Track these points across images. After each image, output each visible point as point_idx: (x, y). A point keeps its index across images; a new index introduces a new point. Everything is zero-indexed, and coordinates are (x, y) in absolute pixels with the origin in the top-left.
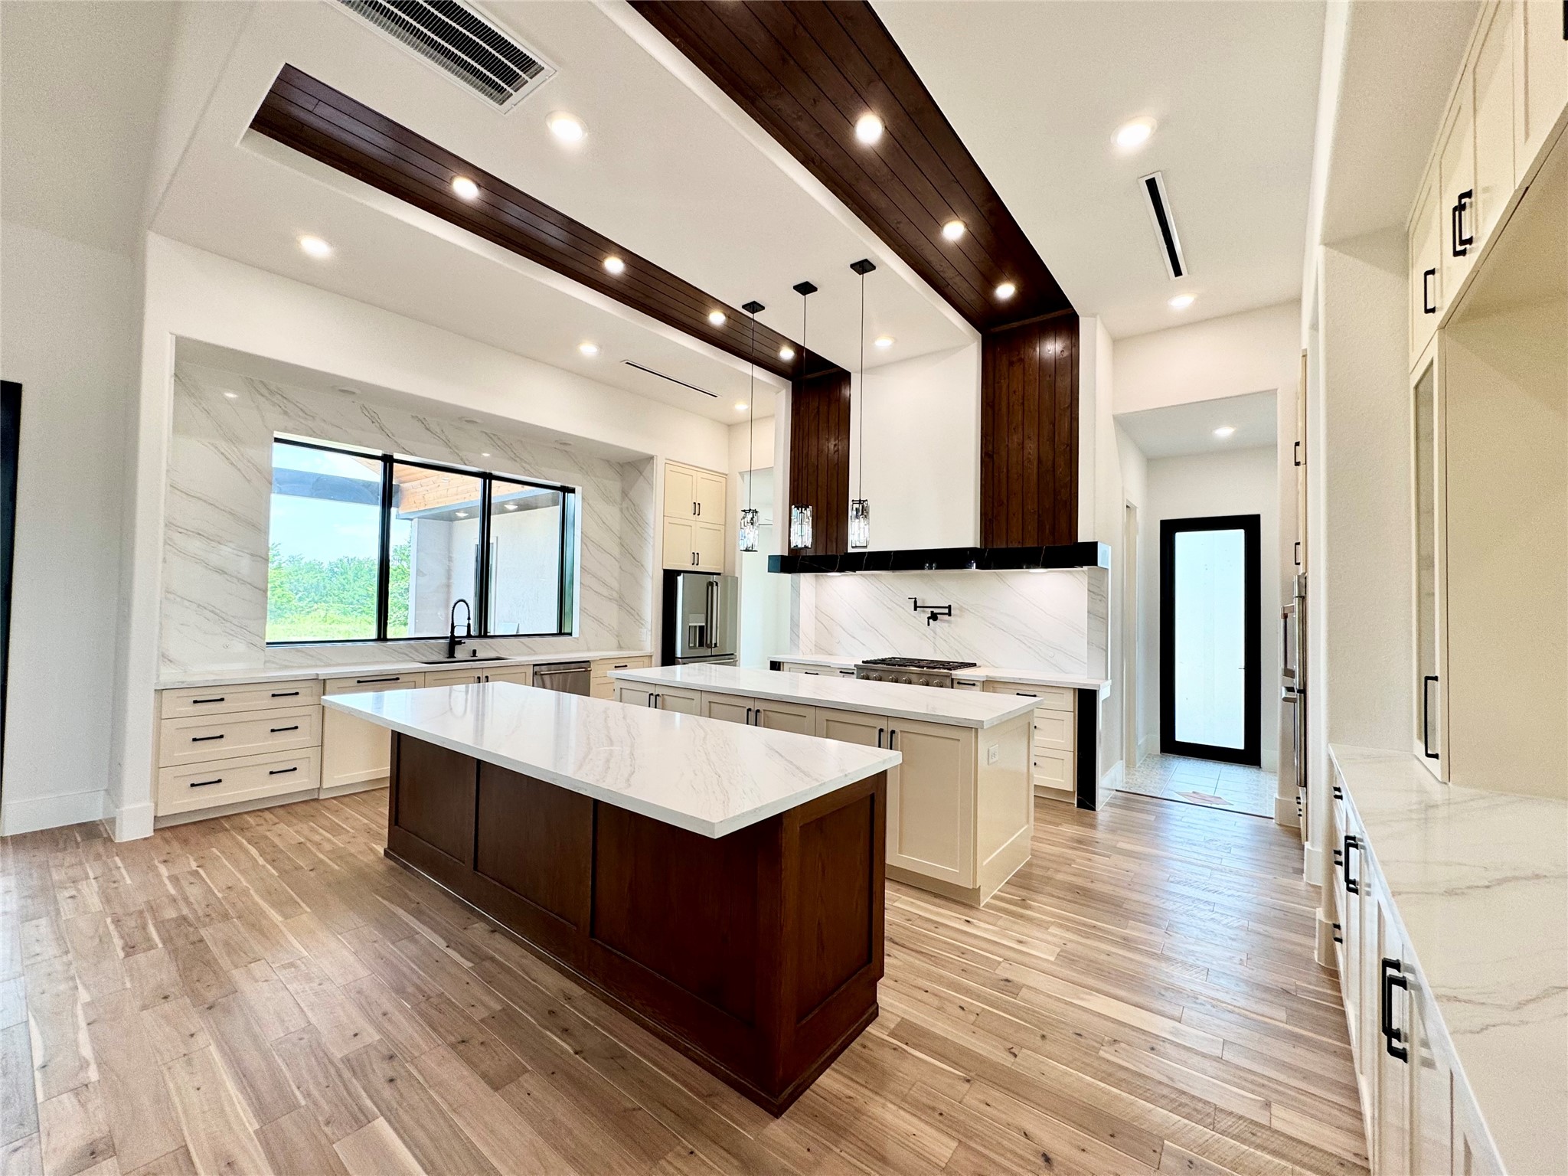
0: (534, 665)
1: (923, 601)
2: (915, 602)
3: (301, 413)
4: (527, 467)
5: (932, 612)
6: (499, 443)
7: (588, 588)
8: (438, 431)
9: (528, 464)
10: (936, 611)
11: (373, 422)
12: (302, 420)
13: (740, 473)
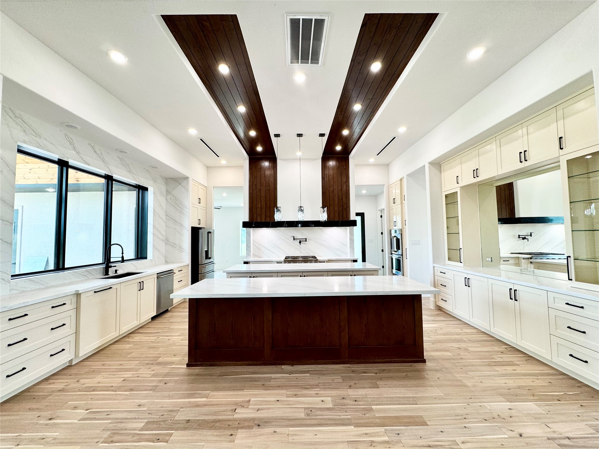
0: (157, 274)
1: (296, 237)
2: (294, 237)
3: (33, 133)
4: (135, 176)
5: (300, 241)
6: (124, 163)
7: (155, 236)
8: (100, 153)
9: (134, 174)
10: (301, 240)
11: (70, 144)
12: (33, 137)
13: (213, 187)
